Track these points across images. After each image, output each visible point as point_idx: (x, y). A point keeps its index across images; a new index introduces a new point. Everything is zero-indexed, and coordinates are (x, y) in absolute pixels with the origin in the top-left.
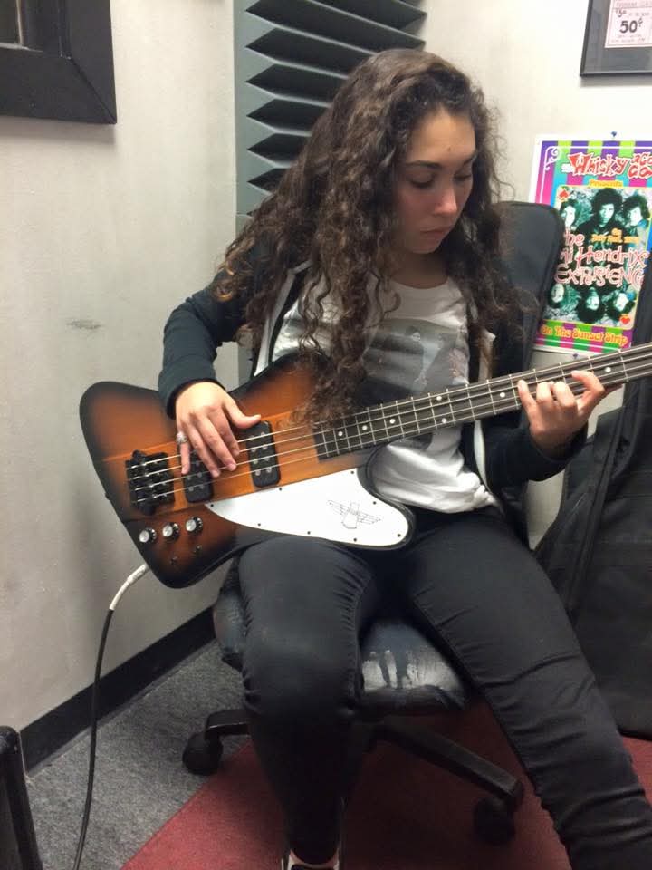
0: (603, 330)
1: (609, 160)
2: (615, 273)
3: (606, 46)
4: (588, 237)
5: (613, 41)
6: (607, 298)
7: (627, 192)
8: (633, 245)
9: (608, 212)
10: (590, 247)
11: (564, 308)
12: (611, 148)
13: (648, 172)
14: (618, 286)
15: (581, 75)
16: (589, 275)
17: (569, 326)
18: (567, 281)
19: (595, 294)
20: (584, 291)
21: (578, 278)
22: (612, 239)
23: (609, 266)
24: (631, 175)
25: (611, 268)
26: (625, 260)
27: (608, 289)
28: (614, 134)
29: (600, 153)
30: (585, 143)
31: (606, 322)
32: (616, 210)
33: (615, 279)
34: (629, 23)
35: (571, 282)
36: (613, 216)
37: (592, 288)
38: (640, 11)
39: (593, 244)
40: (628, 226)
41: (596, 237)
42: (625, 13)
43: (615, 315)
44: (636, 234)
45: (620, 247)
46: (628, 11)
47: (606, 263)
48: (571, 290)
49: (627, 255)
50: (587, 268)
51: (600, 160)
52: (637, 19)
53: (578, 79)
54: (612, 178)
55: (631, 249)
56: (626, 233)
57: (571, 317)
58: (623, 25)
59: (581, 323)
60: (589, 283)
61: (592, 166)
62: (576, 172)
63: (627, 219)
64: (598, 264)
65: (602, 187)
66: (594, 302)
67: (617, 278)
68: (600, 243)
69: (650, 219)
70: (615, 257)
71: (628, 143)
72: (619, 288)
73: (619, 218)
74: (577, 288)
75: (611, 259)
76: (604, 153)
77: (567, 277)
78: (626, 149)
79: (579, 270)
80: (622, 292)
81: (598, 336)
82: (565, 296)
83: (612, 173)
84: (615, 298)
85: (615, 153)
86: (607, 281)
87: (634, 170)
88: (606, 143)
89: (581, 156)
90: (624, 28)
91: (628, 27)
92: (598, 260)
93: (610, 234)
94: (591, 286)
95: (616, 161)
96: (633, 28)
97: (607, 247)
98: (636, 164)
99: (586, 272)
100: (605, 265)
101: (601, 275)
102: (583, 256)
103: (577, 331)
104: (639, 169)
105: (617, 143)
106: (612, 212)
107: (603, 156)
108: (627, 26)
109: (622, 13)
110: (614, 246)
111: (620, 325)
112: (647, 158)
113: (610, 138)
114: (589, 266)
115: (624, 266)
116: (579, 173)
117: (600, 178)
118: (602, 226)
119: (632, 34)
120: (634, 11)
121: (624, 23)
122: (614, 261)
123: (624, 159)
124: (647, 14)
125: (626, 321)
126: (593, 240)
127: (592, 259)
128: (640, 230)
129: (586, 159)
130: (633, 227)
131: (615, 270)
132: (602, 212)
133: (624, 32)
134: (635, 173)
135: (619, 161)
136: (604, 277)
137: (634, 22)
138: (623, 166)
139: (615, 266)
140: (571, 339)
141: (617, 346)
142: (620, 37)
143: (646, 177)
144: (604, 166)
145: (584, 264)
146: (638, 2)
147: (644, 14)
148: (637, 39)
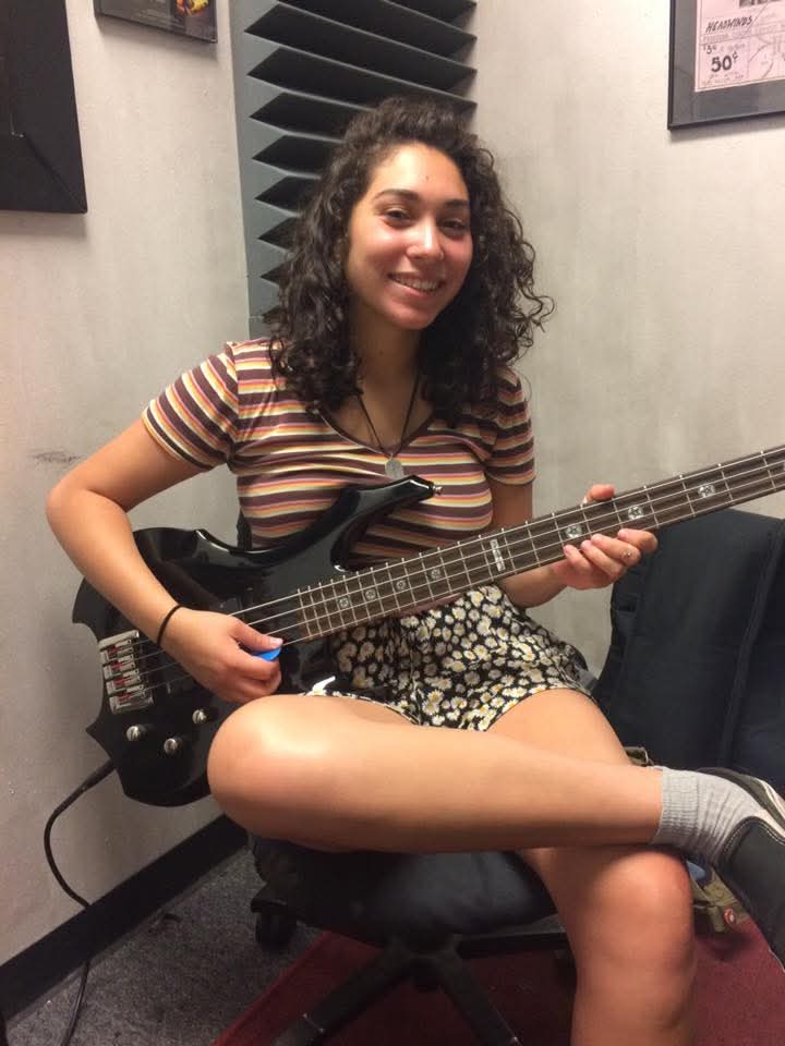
3: (697, 90)
5: (704, 83)
15: (669, 128)
34: (721, 60)
38: (733, 44)
42: (714, 48)
46: (719, 46)
52: (730, 54)
53: (666, 133)
58: (714, 63)
90: (716, 66)
91: (721, 64)
96: (727, 64)
108: (719, 63)
109: (710, 49)
119: (727, 72)
120: (726, 45)
121: (715, 61)
124: (742, 47)
133: (716, 71)
137: (727, 57)
142: (712, 76)
146: (730, 34)
147: (737, 47)
148: (732, 78)
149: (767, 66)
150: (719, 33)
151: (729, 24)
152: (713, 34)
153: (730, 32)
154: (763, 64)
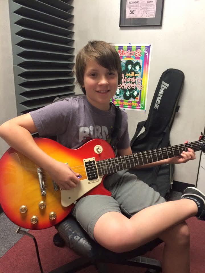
0: (131, 102)
1: (129, 52)
2: (133, 85)
3: (126, 18)
4: (125, 75)
5: (128, 16)
6: (131, 92)
7: (135, 61)
8: (137, 77)
9: (130, 67)
10: (126, 77)
11: (120, 96)
12: (129, 48)
13: (140, 55)
14: (134, 89)
15: (120, 26)
16: (126, 86)
17: (122, 101)
18: (120, 88)
19: (128, 91)
20: (125, 90)
21: (123, 87)
22: (131, 75)
23: (131, 83)
24: (135, 56)
25: (132, 84)
26: (136, 81)
27: (131, 90)
28: (130, 44)
29: (126, 49)
30: (122, 47)
31: (132, 99)
32: (132, 66)
33: (133, 87)
34: (132, 11)
35: (121, 88)
36: (131, 68)
37: (127, 90)
39: (127, 76)
40: (136, 71)
41: (127, 75)
42: (131, 8)
43: (134, 97)
44: (138, 73)
45: (134, 77)
46: (132, 8)
47: (131, 82)
48: (121, 90)
49: (136, 79)
50: (125, 84)
51: (127, 52)
52: (134, 10)
53: (119, 28)
54: (130, 57)
55: (137, 78)
56: (135, 73)
57: (122, 98)
58: (130, 12)
59: (125, 100)
60: (126, 88)
61: (125, 53)
62: (120, 55)
63: (135, 69)
64: (128, 82)
65: (128, 60)
66: (128, 94)
67: (134, 86)
68: (128, 76)
69: (141, 69)
70: (133, 80)
71: (134, 47)
72: (135, 89)
73: (133, 69)
74: (123, 89)
75: (132, 81)
76: (128, 49)
77: (120, 86)
78: (134, 48)
79: (123, 84)
80: (135, 90)
81: (130, 104)
82: (120, 92)
83: (130, 55)
84: (134, 92)
85: (131, 49)
86: (131, 87)
87: (136, 54)
88: (128, 47)
89: (121, 50)
90: (131, 13)
92: (128, 81)
93: (131, 73)
94: (127, 89)
95: (131, 52)
96: (133, 12)
97: (130, 77)
98: (137, 53)
99: (125, 85)
100: (130, 83)
101: (129, 85)
102: (124, 80)
103: (124, 102)
104: (137, 54)
105: (131, 47)
106: (131, 67)
107: (127, 51)
108: (131, 12)
109: (130, 8)
110: (132, 77)
111: (136, 100)
112: (139, 51)
113: (129, 45)
114: (126, 83)
115: (135, 83)
116: (121, 56)
117: (127, 57)
118: (129, 71)
119: (133, 14)
120: (133, 7)
121: (131, 11)
122: (133, 81)
123: (133, 51)
124: (137, 8)
125: (137, 99)
126: (126, 75)
127: (127, 81)
128: (139, 72)
129: (123, 51)
130: (137, 71)
131: (133, 84)
132: (128, 67)
134: (137, 55)
135: (132, 52)
136: (130, 86)
137: (133, 11)
138: (133, 53)
139: (133, 83)
140: (123, 105)
141: (135, 106)
142: (130, 15)
143: (140, 56)
144: (128, 53)
145: (124, 82)
146: (134, 5)
147: (136, 9)
148: (134, 16)
149: (142, 14)
150: (132, 4)
151: (134, 3)
152: (130, 5)
153: (134, 4)
154: (141, 13)
